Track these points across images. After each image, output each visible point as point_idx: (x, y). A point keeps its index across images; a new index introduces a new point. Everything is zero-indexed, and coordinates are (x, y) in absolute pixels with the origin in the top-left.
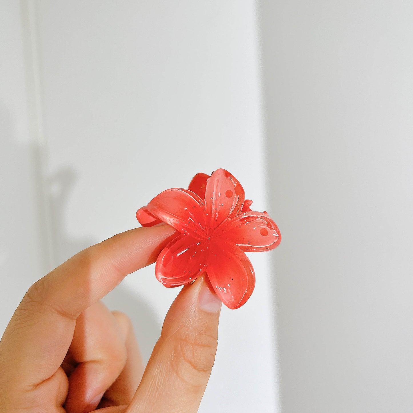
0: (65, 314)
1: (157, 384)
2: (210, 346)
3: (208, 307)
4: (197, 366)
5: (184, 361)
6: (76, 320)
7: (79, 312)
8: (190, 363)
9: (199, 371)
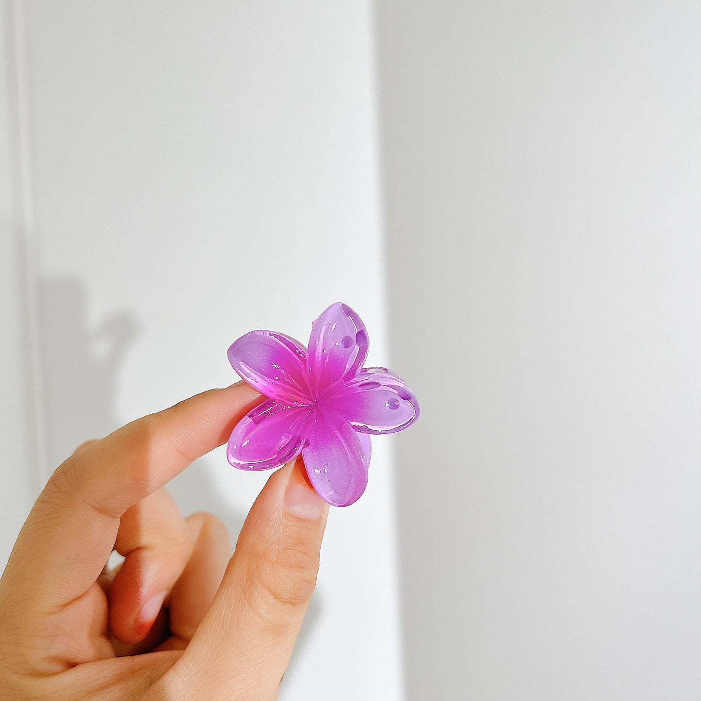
0: (103, 511)
1: (222, 618)
2: (301, 568)
3: (299, 510)
4: (279, 595)
5: (259, 586)
6: (121, 517)
7: (123, 508)
8: (269, 589)
9: (284, 603)
